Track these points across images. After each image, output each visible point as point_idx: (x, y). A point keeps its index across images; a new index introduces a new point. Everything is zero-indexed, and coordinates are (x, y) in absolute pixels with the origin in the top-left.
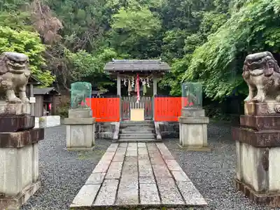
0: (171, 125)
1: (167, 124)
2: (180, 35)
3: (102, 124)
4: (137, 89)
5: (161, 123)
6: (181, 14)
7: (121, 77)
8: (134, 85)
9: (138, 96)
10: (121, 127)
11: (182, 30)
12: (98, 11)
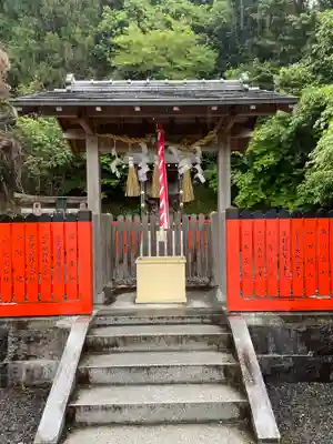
0: (293, 326)
1: (274, 321)
2: (260, 72)
3: (21, 326)
4: (160, 190)
5: (255, 320)
6: (258, 29)
7: (104, 145)
8: (149, 174)
9: (164, 215)
10: (90, 348)
11: (262, 61)
12: (87, 35)
